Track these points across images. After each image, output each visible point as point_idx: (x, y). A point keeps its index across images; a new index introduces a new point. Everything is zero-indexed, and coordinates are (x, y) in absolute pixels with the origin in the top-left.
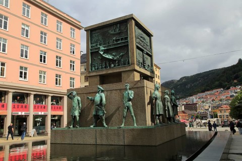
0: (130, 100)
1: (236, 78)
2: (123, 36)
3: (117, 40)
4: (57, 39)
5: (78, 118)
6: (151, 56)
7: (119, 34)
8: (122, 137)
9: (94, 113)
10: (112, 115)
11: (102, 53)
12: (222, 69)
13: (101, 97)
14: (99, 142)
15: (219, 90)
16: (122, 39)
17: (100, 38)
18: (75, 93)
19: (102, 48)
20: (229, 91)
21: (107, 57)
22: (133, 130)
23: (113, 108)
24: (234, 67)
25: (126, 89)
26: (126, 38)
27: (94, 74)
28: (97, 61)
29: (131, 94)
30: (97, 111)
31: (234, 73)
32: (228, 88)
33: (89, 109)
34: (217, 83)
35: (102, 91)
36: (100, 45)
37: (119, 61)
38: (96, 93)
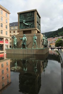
0: (36, 40)
1: (57, 34)
2: (32, 17)
3: (30, 18)
4: (1, 17)
5: (16, 45)
6: (40, 25)
7: (31, 16)
8: (33, 52)
9: (22, 44)
10: (28, 45)
11: (24, 23)
12: (53, 32)
13: (25, 38)
14: (24, 53)
15: (52, 38)
16: (32, 18)
17: (23, 17)
18: (15, 36)
19: (24, 21)
20: (55, 38)
21: (26, 24)
22: (37, 49)
23: (29, 42)
24: (57, 31)
25: (34, 36)
26: (33, 18)
27: (21, 30)
28: (22, 26)
29: (36, 37)
30: (23, 43)
31: (57, 33)
32: (54, 38)
33: (20, 42)
34: (51, 36)
35: (25, 36)
36: (23, 20)
37: (31, 26)
38: (23, 37)
